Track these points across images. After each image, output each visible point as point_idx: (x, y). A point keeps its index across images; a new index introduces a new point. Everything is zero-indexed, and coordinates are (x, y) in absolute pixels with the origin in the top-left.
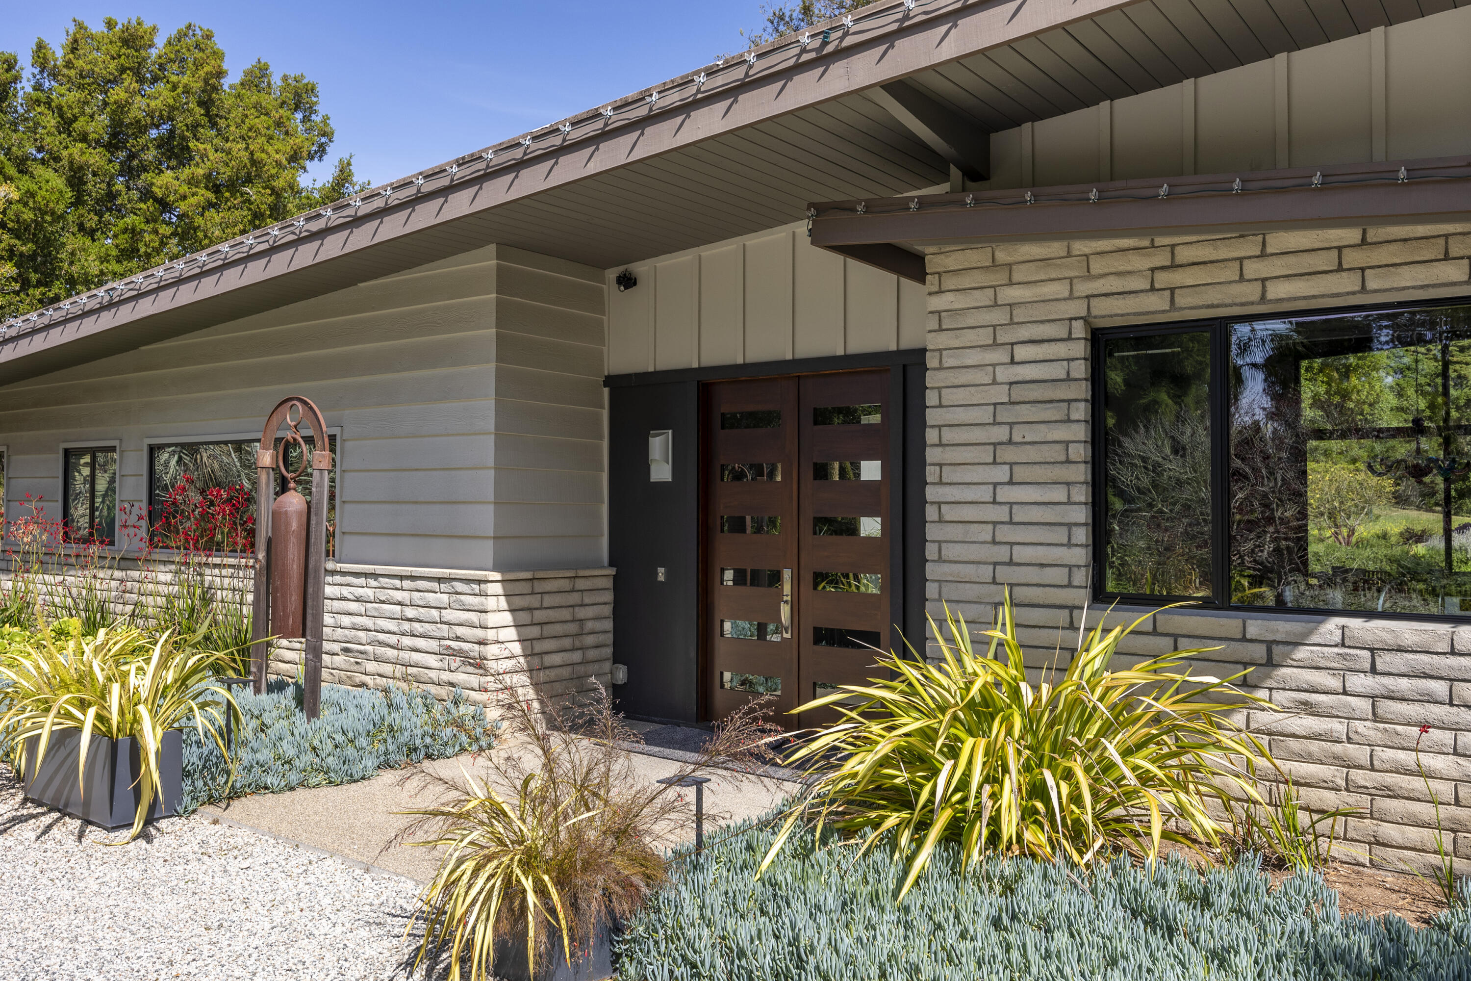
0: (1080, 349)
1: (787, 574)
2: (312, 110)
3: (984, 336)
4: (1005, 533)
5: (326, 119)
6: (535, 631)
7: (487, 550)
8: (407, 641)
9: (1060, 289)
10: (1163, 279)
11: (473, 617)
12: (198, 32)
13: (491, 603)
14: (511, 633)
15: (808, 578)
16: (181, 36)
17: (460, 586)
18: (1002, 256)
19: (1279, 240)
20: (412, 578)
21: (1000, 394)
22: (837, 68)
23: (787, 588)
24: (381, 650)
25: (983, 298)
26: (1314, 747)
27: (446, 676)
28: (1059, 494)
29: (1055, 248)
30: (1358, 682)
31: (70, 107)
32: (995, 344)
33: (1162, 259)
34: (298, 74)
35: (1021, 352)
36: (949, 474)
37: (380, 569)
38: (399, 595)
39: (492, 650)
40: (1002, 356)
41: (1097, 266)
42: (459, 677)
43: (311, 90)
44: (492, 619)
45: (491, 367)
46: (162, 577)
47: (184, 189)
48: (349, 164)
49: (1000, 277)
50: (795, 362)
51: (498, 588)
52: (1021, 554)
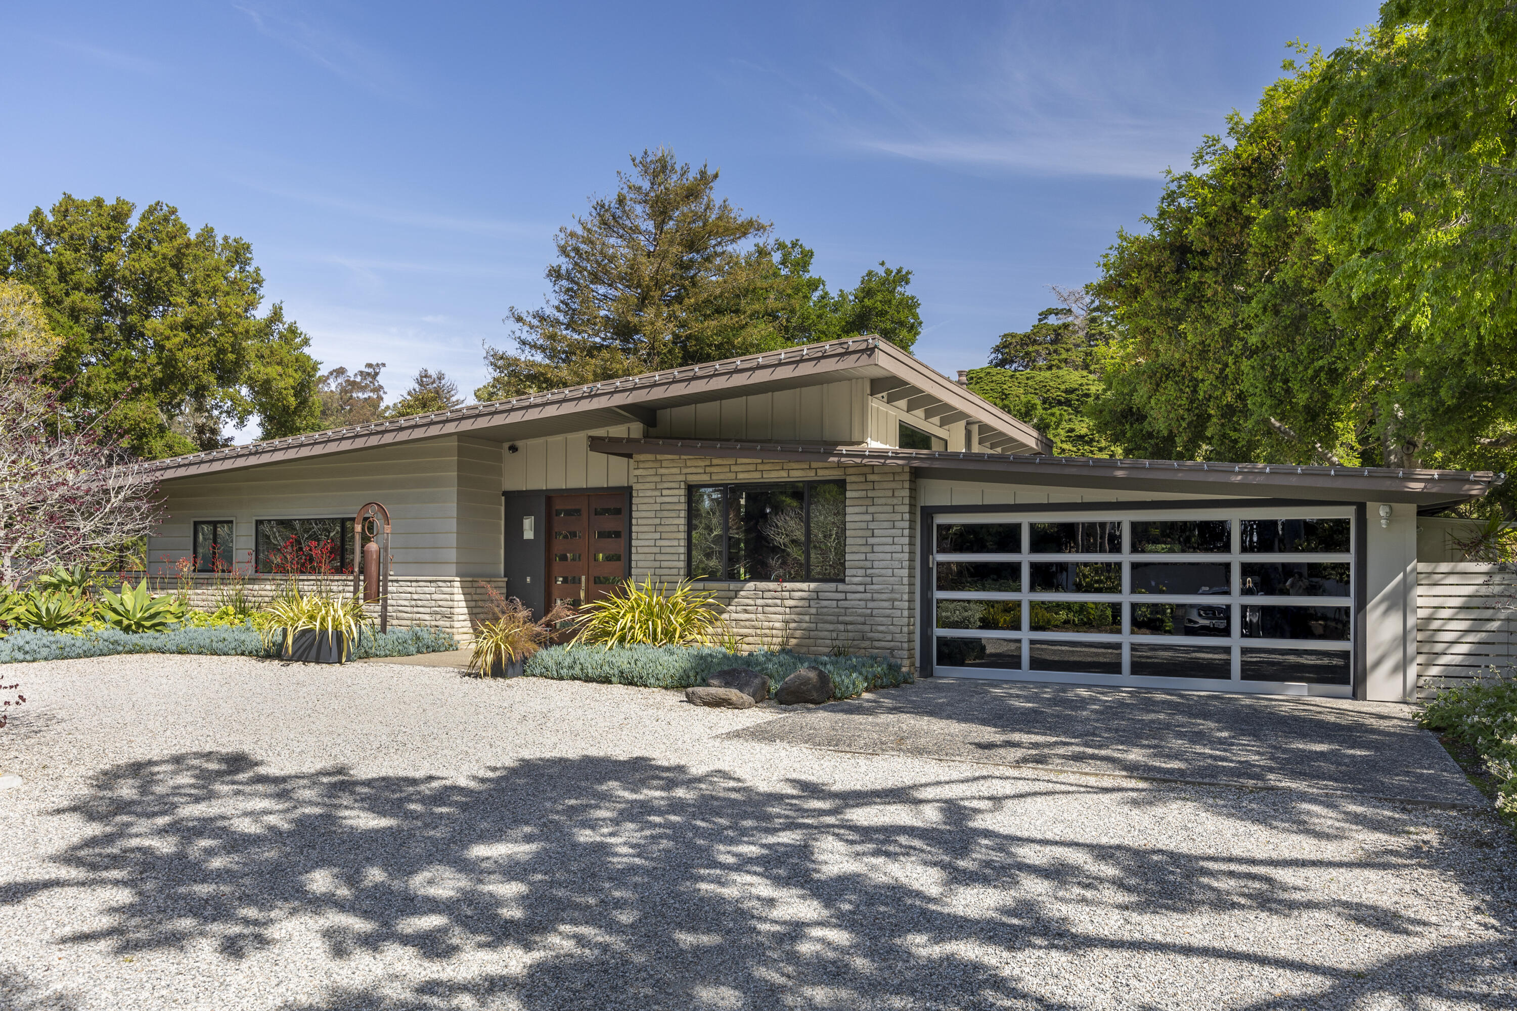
0: (682, 492)
1: (583, 578)
2: (246, 262)
3: (652, 486)
4: (658, 557)
5: (257, 270)
6: (473, 604)
7: (453, 568)
8: (415, 609)
9: (677, 471)
10: (708, 469)
11: (448, 597)
12: (165, 208)
13: (456, 590)
14: (463, 604)
15: (592, 579)
16: (151, 210)
17: (440, 584)
18: (659, 457)
19: (740, 461)
20: (417, 581)
21: (657, 507)
22: (595, 400)
23: (583, 584)
24: (399, 614)
25: (652, 472)
26: (747, 623)
27: (433, 623)
28: (676, 543)
29: (677, 457)
30: (759, 602)
31: (68, 263)
32: (656, 489)
33: (708, 463)
34: (238, 237)
35: (665, 492)
36: (640, 536)
37: (400, 578)
38: (409, 589)
39: (456, 611)
40: (658, 493)
41: (689, 463)
42: (441, 623)
43: (247, 248)
44: (456, 597)
45: (454, 490)
46: (268, 587)
47: (168, 332)
48: (281, 309)
49: (658, 465)
50: (587, 489)
51: (457, 584)
52: (664, 564)
